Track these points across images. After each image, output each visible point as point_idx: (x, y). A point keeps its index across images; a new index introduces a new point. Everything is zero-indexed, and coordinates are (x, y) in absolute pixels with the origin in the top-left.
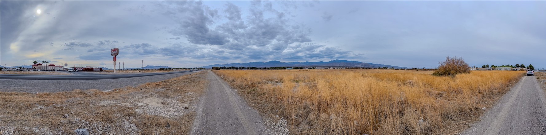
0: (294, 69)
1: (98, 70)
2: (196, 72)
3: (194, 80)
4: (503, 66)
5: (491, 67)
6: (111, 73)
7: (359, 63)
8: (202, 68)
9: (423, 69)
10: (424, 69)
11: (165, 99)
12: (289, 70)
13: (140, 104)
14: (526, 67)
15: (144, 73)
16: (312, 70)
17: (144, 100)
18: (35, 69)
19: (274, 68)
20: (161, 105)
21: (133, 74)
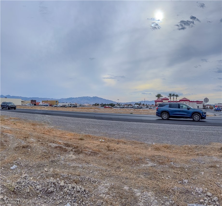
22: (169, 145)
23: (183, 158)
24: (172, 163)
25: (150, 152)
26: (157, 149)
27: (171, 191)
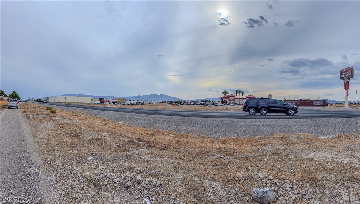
1: (321, 103)
6: (341, 109)
18: (226, 103)
22: (235, 138)
23: (248, 148)
24: (238, 154)
25: (217, 145)
26: (224, 142)
27: (236, 179)
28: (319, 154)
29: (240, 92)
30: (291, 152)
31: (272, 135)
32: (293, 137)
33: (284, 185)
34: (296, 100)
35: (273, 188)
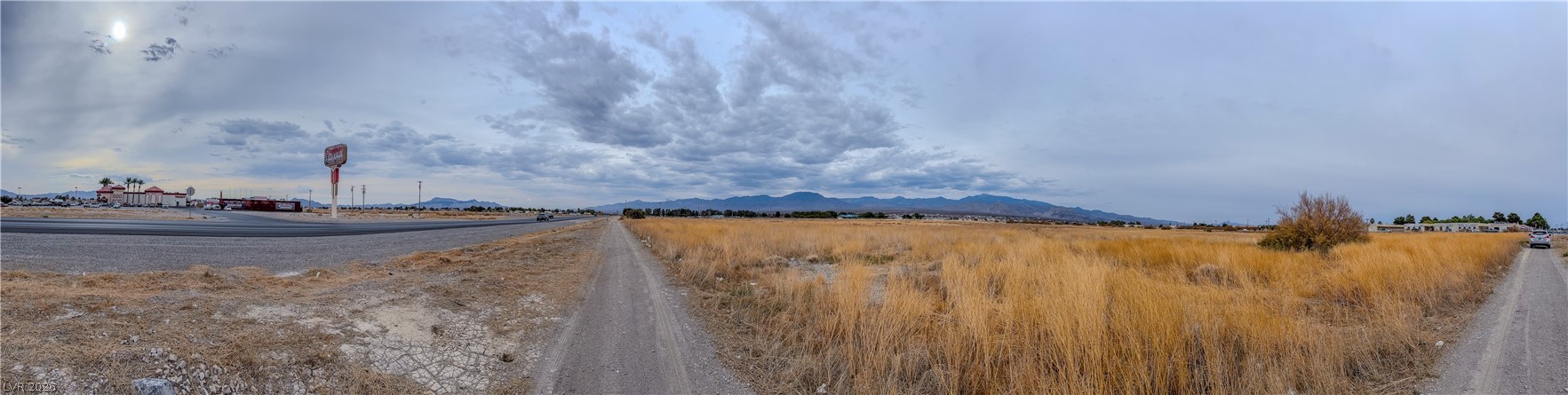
0: (862, 219)
1: (290, 207)
2: (574, 223)
3: (558, 249)
4: (1456, 220)
5: (1422, 222)
6: (321, 218)
7: (1047, 207)
8: (593, 212)
9: (1224, 225)
10: (1226, 228)
11: (449, 314)
12: (846, 221)
13: (363, 326)
14: (1525, 221)
15: (422, 220)
16: (914, 222)
17: (382, 313)
18: (106, 201)
19: (802, 213)
20: (429, 337)
21: (387, 224)
22: (113, 274)
23: (137, 296)
24: (114, 307)
25: (75, 290)
26: (90, 284)
27: (104, 360)
28: (269, 309)
29: (135, 181)
30: (219, 306)
31: (187, 269)
32: (226, 275)
33: (195, 374)
34: (243, 200)
35: (173, 379)
